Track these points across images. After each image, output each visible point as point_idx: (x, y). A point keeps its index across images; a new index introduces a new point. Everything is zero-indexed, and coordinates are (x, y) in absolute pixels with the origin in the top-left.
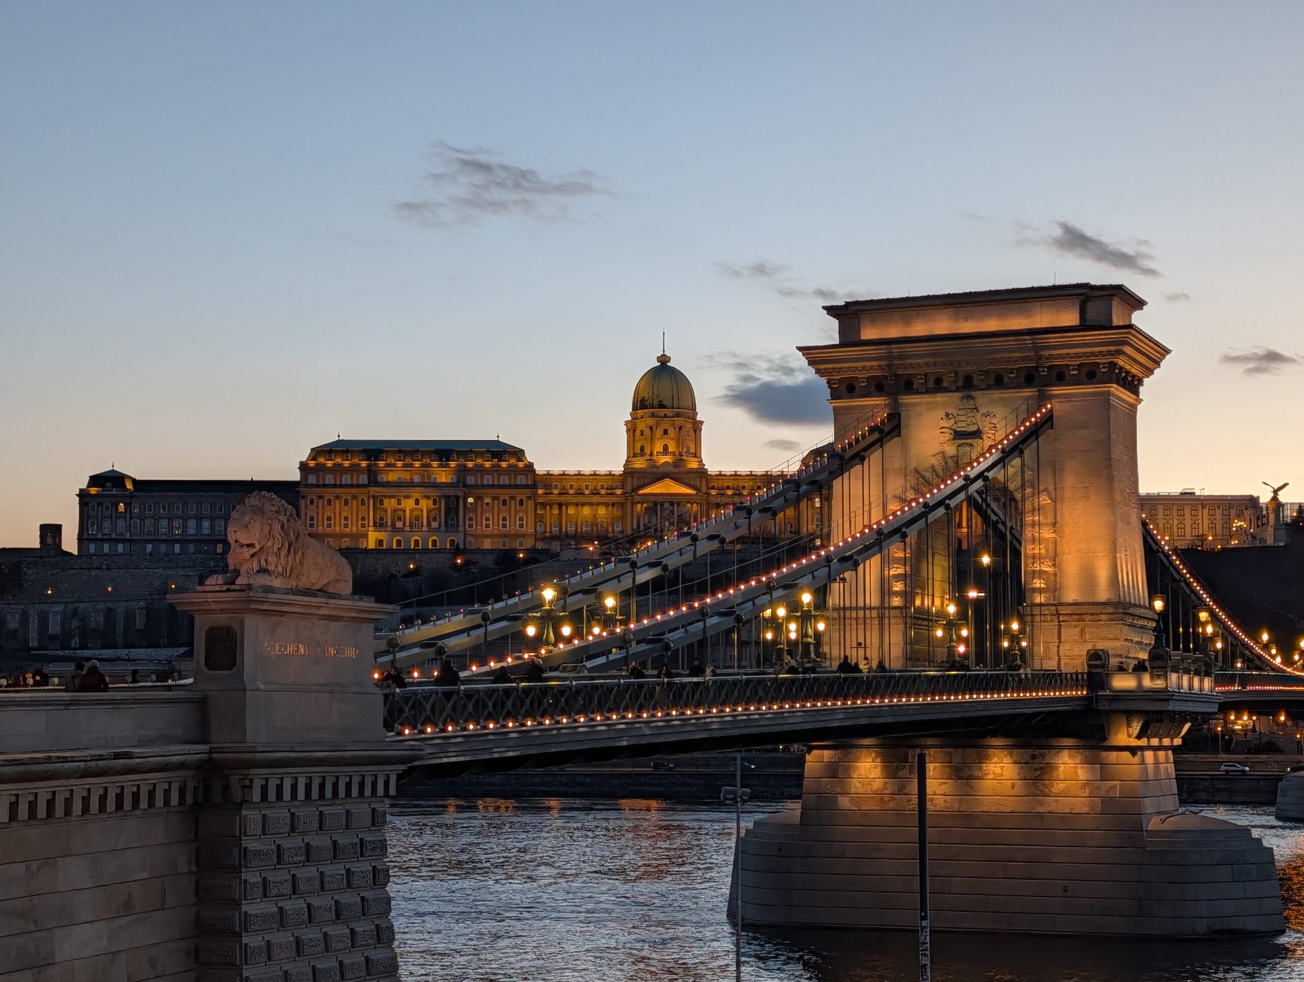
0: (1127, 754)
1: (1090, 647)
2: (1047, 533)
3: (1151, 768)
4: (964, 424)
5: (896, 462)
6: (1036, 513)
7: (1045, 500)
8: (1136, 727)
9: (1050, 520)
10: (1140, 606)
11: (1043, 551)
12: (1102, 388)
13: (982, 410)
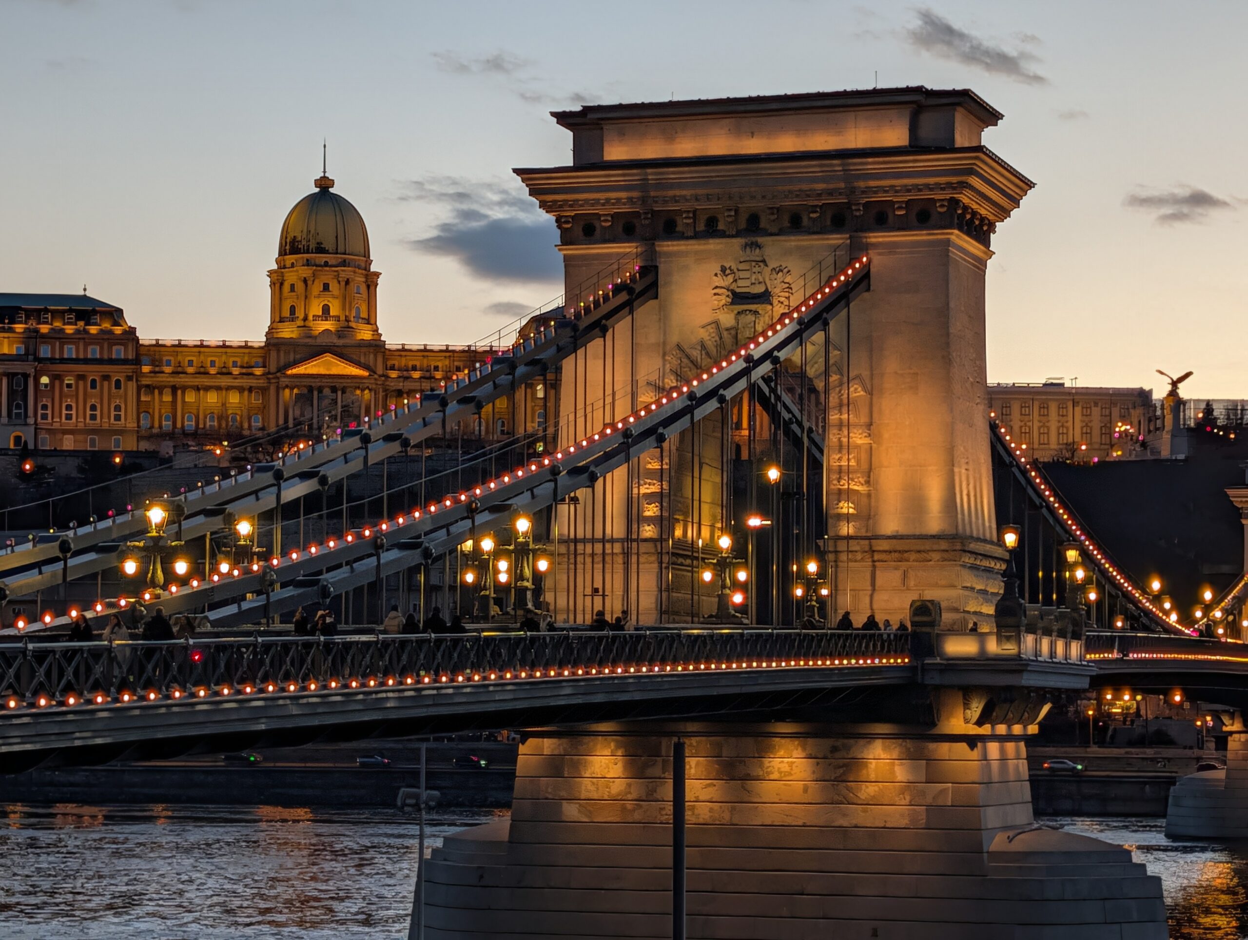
0: (963, 746)
1: (915, 597)
2: (859, 439)
3: (995, 765)
4: (747, 283)
5: (650, 335)
6: (845, 409)
7: (857, 392)
8: (976, 708)
9: (864, 419)
10: (985, 541)
11: (853, 463)
12: (938, 235)
13: (773, 264)
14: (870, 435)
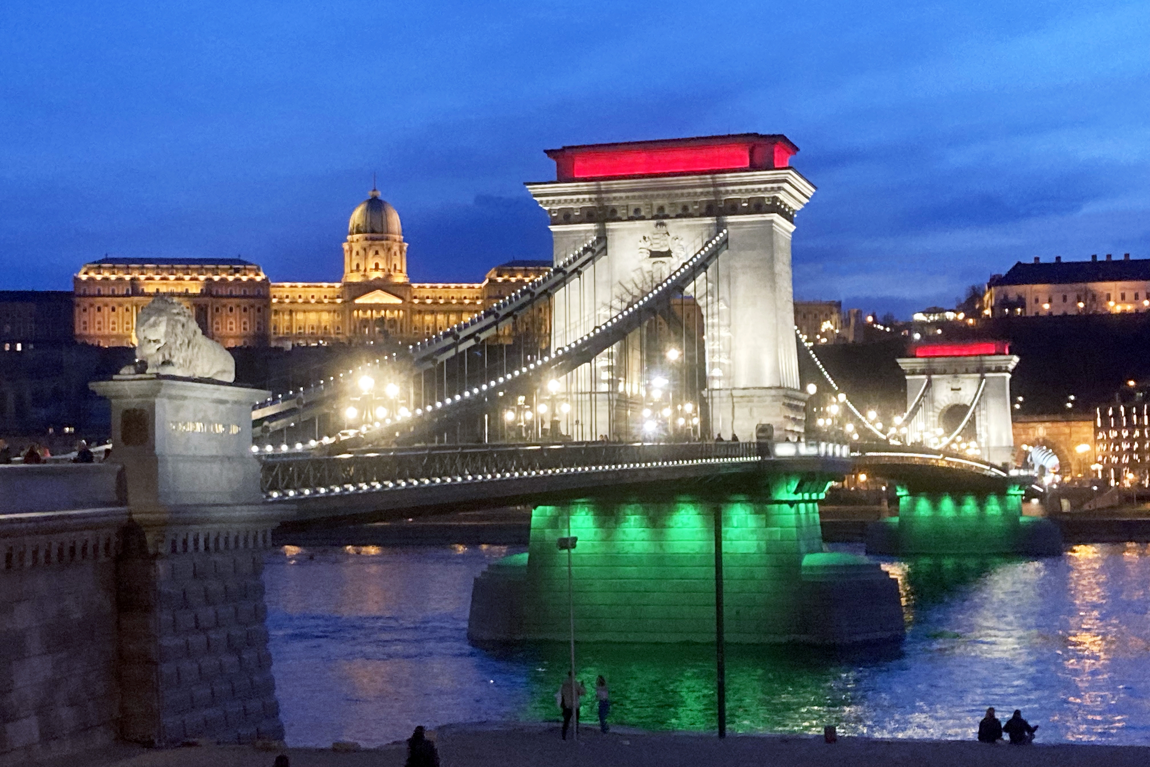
0: (786, 506)
1: (758, 422)
2: (724, 333)
3: (803, 516)
4: (658, 246)
6: (716, 316)
7: (723, 307)
8: (794, 485)
9: (725, 322)
10: (794, 390)
11: (721, 347)
12: (768, 217)
13: (672, 235)
14: (730, 331)
